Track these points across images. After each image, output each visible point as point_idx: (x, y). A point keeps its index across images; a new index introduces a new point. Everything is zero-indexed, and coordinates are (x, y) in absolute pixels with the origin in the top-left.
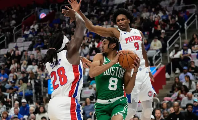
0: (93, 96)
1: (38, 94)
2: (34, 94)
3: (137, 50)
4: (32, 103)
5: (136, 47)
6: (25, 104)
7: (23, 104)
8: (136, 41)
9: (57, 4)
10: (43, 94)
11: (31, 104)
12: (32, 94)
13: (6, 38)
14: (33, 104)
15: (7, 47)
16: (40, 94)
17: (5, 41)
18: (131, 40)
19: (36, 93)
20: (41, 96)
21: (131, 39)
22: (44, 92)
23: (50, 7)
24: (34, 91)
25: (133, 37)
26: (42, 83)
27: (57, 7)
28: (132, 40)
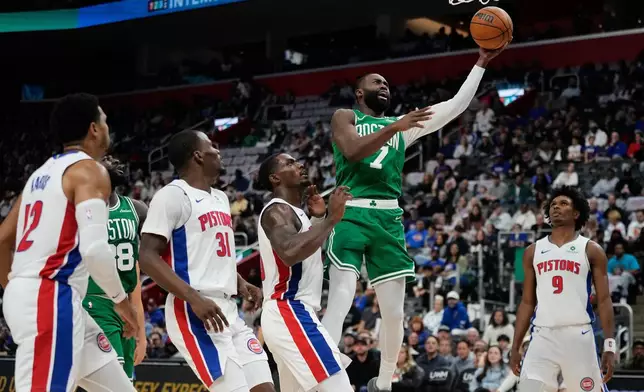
0: (617, 290)
1: (491, 281)
2: (481, 281)
3: (555, 292)
4: (475, 300)
5: (554, 285)
6: (455, 302)
7: (449, 302)
8: (559, 273)
9: (542, 74)
10: (501, 281)
11: (473, 303)
12: (477, 279)
13: (421, 148)
14: (479, 303)
15: (424, 170)
16: (496, 280)
17: (418, 157)
18: (548, 267)
19: (486, 279)
20: (498, 286)
21: (551, 266)
22: (504, 278)
23: (526, 78)
24: (481, 273)
25: (557, 261)
26: (501, 256)
27: (541, 80)
28: (551, 269)
